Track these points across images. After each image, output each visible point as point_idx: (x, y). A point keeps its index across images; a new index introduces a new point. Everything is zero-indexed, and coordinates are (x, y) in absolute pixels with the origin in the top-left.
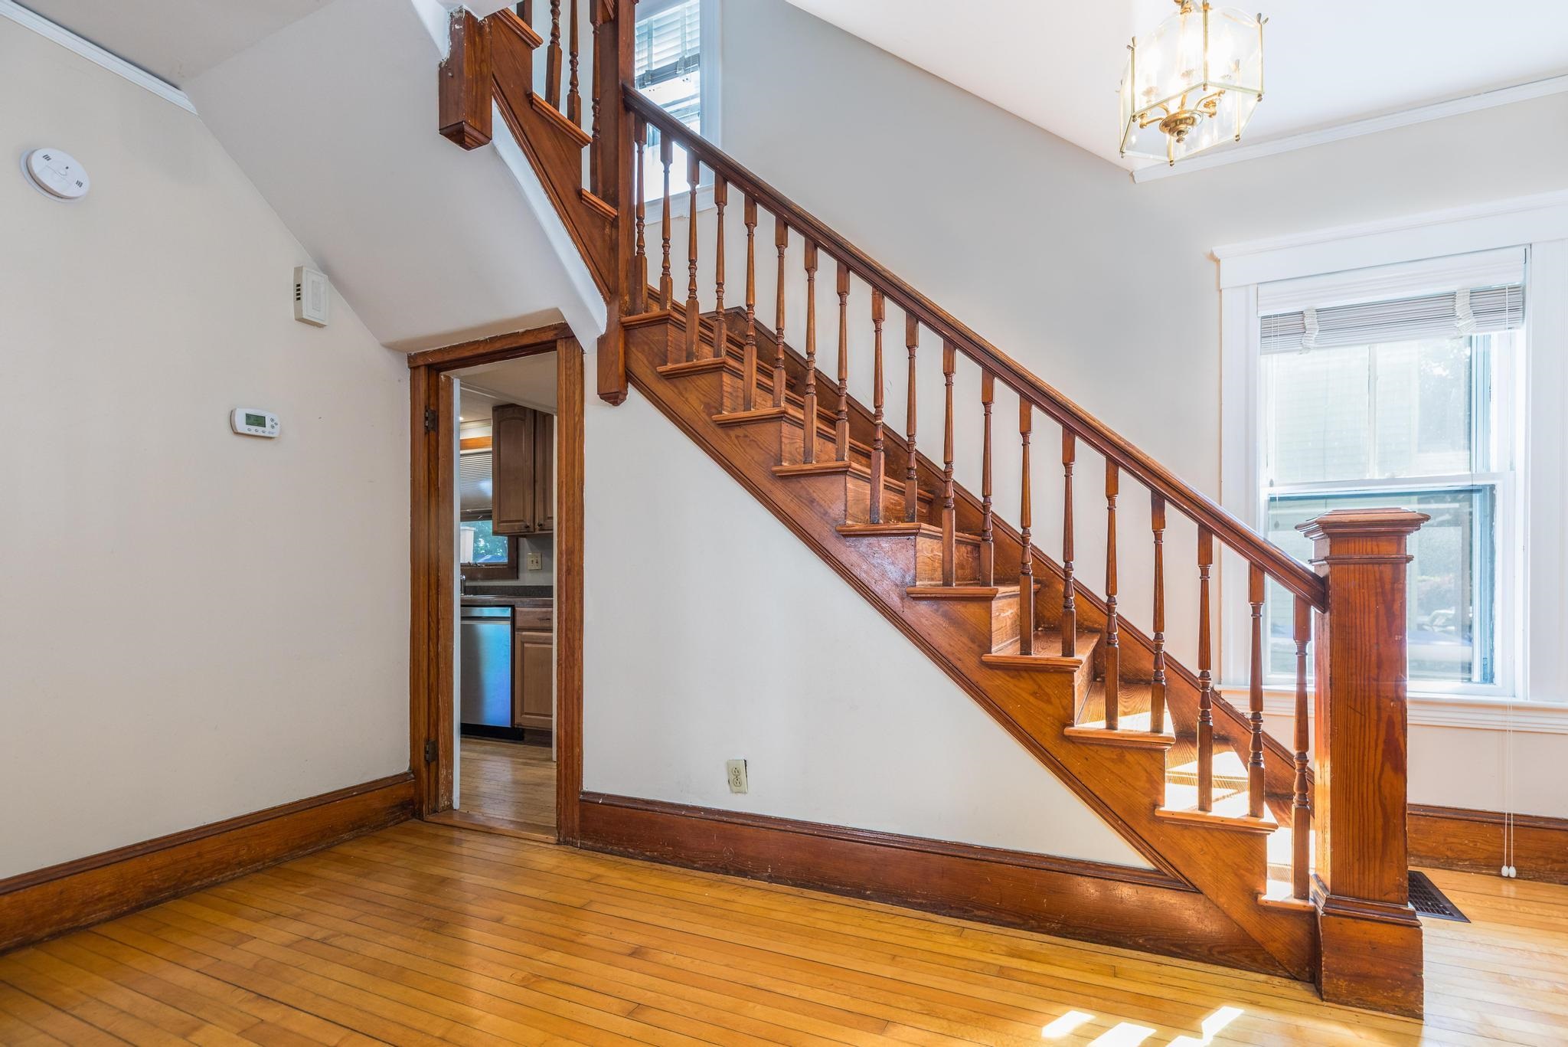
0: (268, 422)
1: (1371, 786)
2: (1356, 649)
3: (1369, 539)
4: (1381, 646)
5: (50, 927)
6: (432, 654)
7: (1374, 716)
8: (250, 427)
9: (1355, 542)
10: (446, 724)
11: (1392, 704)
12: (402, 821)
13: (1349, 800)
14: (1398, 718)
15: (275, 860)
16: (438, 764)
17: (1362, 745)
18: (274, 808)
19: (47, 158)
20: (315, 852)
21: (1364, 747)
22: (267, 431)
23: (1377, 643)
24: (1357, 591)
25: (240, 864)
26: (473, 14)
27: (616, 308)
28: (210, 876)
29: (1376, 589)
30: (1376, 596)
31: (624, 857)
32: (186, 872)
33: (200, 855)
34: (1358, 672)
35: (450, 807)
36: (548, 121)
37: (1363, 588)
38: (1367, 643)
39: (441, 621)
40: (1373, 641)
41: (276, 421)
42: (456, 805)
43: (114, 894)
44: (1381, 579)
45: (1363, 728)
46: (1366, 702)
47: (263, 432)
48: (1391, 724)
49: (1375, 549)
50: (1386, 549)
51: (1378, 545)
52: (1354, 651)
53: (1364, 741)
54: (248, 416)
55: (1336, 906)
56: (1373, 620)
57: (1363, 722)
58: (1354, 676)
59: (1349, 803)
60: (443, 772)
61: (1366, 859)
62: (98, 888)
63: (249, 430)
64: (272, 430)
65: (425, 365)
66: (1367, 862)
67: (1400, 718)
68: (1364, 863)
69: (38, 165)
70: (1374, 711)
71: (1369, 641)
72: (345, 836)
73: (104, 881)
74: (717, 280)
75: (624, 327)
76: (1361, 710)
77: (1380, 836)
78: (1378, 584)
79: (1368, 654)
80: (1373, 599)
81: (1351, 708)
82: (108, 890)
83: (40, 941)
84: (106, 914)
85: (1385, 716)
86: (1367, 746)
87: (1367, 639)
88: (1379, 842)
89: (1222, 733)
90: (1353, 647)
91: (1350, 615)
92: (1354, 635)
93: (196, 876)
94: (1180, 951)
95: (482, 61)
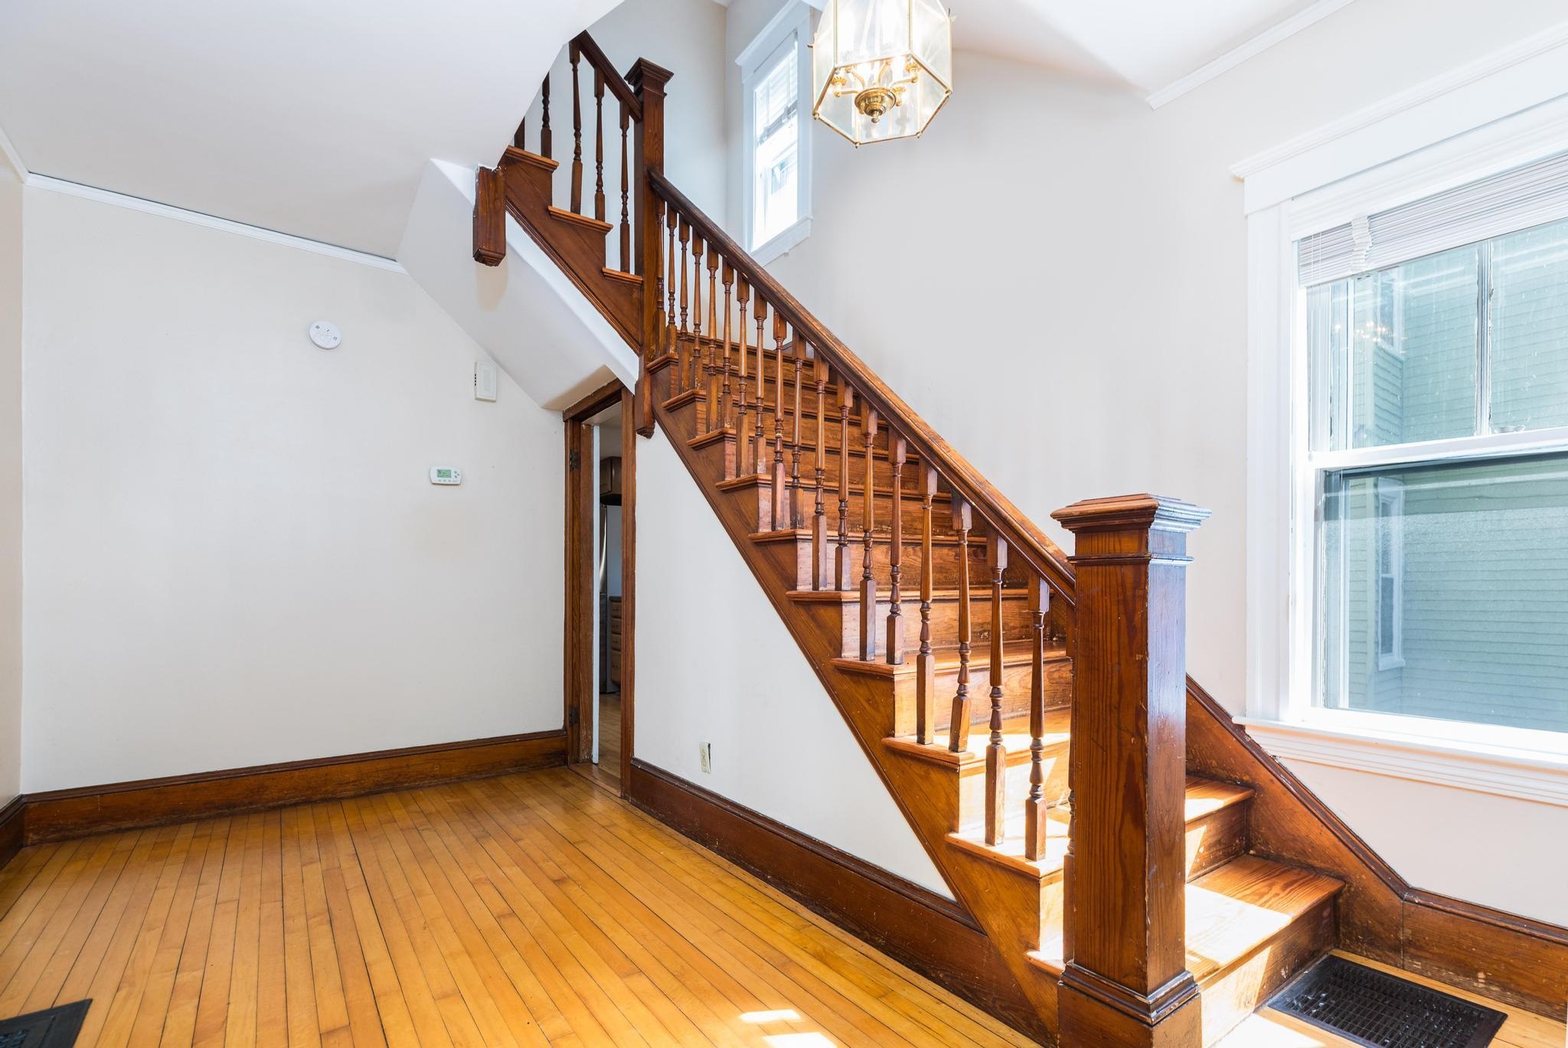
0: (453, 474)
1: (1112, 839)
2: (1098, 670)
3: (1112, 534)
4: (1123, 667)
5: (321, 794)
6: (575, 641)
7: (1115, 754)
8: (440, 478)
9: (1098, 540)
10: (587, 696)
11: (1132, 740)
12: (556, 766)
13: (1091, 854)
14: (1138, 759)
15: (459, 778)
16: (579, 726)
17: (1104, 786)
18: (459, 742)
19: (318, 327)
20: (487, 778)
21: (1106, 788)
22: (452, 480)
23: (1119, 664)
24: (1100, 598)
25: (434, 777)
26: (487, 167)
27: (643, 357)
28: (415, 781)
29: (1118, 596)
30: (1118, 604)
31: (650, 815)
32: (399, 775)
33: (408, 766)
34: (1100, 698)
35: (590, 760)
36: (568, 224)
37: (1106, 595)
38: (1109, 663)
39: (582, 616)
40: (1115, 660)
41: (458, 472)
42: (595, 759)
43: (356, 781)
44: (1123, 585)
45: (1104, 766)
46: (1108, 736)
47: (450, 481)
48: (1131, 764)
49: (1117, 547)
50: (1127, 546)
51: (1120, 541)
52: (1096, 672)
53: (1106, 784)
54: (439, 471)
55: (1074, 977)
56: (1115, 635)
57: (1105, 760)
58: (1097, 702)
59: (1092, 857)
60: (583, 733)
61: (1107, 928)
62: (347, 776)
63: (440, 481)
64: (455, 479)
65: (570, 418)
66: (1107, 930)
67: (1140, 760)
68: (1105, 929)
69: (313, 332)
70: (1115, 747)
71: (1111, 661)
72: (511, 770)
73: (350, 772)
74: (694, 322)
75: (649, 372)
76: (1103, 743)
77: (1120, 902)
78: (1120, 590)
79: (1110, 676)
80: (1115, 608)
81: (1094, 741)
82: (352, 779)
83: (315, 802)
84: (352, 793)
85: (1125, 754)
86: (1108, 789)
87: (1109, 656)
88: (1119, 909)
89: (1246, 778)
90: (1096, 667)
91: (1093, 627)
92: (1096, 650)
93: (405, 780)
94: (971, 996)
95: (495, 199)
